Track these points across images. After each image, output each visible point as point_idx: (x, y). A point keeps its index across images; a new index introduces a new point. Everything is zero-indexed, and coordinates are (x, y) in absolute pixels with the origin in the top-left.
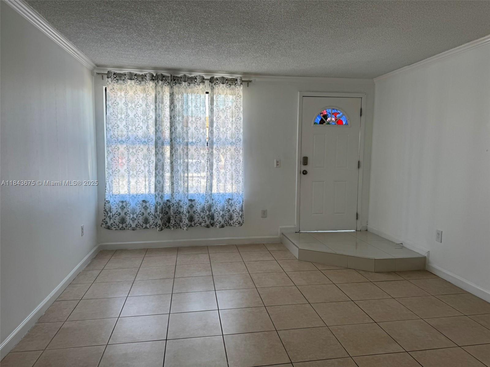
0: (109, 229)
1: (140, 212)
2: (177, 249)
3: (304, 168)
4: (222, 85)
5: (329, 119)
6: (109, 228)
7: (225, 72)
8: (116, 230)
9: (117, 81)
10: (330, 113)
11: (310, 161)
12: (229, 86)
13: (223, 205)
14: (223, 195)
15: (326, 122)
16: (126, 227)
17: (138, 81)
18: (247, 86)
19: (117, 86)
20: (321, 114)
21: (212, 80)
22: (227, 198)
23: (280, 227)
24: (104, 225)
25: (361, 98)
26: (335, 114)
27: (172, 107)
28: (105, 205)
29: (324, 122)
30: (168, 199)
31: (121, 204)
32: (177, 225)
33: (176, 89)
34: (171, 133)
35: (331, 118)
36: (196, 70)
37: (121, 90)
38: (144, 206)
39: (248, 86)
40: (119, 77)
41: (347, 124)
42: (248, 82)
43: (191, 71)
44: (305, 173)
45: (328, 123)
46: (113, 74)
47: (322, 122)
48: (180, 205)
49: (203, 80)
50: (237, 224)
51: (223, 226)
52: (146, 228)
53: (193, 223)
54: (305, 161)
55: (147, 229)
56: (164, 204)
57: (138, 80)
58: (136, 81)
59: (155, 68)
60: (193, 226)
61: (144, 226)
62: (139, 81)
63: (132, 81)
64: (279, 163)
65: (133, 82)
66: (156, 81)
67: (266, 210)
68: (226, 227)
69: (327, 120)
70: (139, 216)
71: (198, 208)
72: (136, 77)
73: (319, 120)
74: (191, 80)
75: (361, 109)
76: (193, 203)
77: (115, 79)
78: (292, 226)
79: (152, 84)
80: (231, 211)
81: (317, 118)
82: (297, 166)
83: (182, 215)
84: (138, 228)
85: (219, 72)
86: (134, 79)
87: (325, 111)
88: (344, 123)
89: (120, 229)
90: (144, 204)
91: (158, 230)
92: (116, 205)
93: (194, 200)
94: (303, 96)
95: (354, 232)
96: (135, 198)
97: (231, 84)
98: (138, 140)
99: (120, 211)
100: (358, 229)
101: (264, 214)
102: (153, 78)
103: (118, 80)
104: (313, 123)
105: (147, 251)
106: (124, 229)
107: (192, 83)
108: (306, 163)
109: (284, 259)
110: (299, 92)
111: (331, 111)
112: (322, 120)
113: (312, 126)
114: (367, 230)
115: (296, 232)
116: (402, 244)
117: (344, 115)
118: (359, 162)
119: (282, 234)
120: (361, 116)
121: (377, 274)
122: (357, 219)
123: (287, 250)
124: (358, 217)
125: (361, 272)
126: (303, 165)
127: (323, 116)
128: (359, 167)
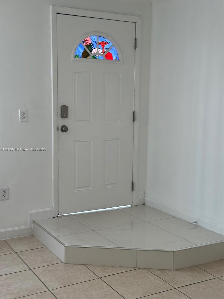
3: (63, 122)
5: (94, 51)
10: (95, 42)
11: (71, 112)
15: (91, 56)
20: (84, 42)
23: (31, 212)
25: (136, 23)
26: (103, 44)
29: (88, 55)
35: (97, 50)
41: (118, 59)
44: (64, 129)
45: (94, 57)
47: (85, 55)
54: (64, 112)
64: (25, 116)
67: (9, 189)
69: (92, 52)
73: (82, 51)
75: (135, 39)
78: (48, 209)
81: (78, 48)
82: (52, 120)
87: (89, 39)
88: (114, 57)
94: (57, 14)
95: (129, 207)
101: (5, 194)
104: (73, 55)
108: (65, 116)
110: (53, 5)
111: (98, 40)
112: (85, 51)
113: (72, 60)
114: (144, 204)
115: (53, 217)
116: (196, 222)
117: (114, 46)
118: (134, 113)
119: (34, 222)
120: (135, 48)
121: (178, 273)
122: (133, 190)
124: (134, 187)
125: (157, 272)
126: (61, 117)
127: (86, 46)
128: (134, 120)
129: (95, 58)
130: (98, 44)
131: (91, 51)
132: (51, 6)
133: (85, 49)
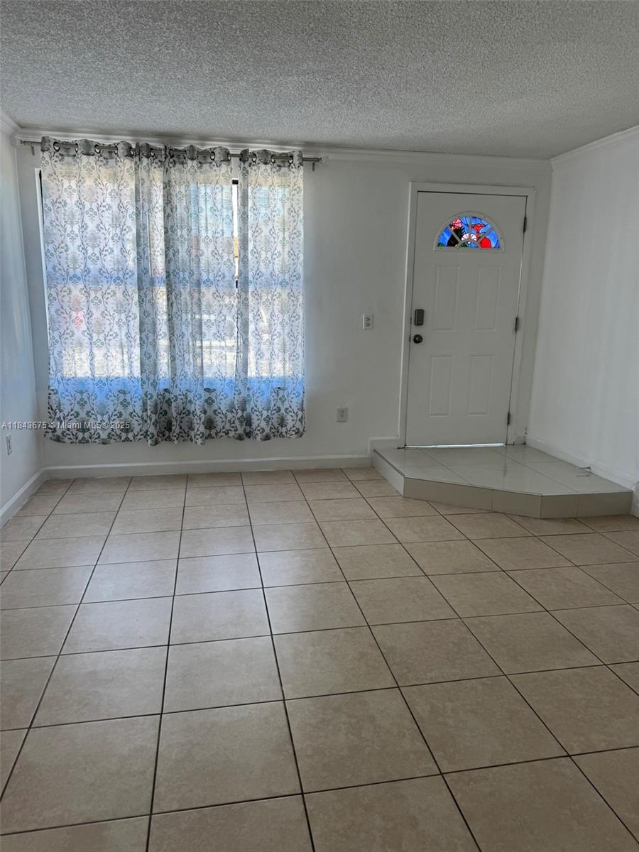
0: (59, 441)
1: (115, 410)
2: (187, 478)
3: (417, 331)
4: (264, 165)
5: (465, 237)
6: (58, 439)
7: (269, 141)
8: (72, 443)
9: (60, 157)
10: (467, 225)
11: (428, 318)
12: (278, 168)
13: (268, 400)
14: (268, 381)
15: (460, 243)
16: (90, 438)
17: (101, 159)
18: (311, 169)
19: (61, 168)
20: (451, 226)
21: (244, 157)
22: (275, 385)
23: (372, 439)
24: (50, 435)
25: (527, 197)
26: (477, 227)
27: (169, 211)
28: (49, 398)
29: (457, 242)
30: (166, 388)
31: (78, 397)
32: (185, 436)
33: (175, 174)
34: (168, 261)
35: (470, 235)
36: (214, 136)
37: (69, 176)
38: (121, 400)
39: (313, 169)
40: (64, 149)
41: (498, 246)
42: (314, 161)
43: (204, 138)
44: (418, 339)
45: (464, 245)
46: (52, 144)
47: (452, 242)
48: (189, 399)
49: (227, 157)
50: (294, 433)
51: (267, 438)
52: (127, 439)
53: (213, 432)
54: (419, 318)
55: (128, 442)
56: (160, 397)
57: (101, 156)
58: (97, 158)
59: (134, 133)
60: (213, 437)
61: (124, 436)
62: (104, 158)
63: (91, 157)
64: (370, 322)
65: (92, 159)
66: (137, 159)
67: (347, 409)
68: (273, 439)
69: (462, 239)
70: (113, 417)
71: (223, 405)
72: (98, 151)
73: (448, 238)
74: (204, 157)
75: (525, 219)
76: (213, 395)
77: (57, 154)
78: (392, 438)
79: (128, 164)
80: (283, 411)
81: (443, 235)
82: (403, 327)
83: (193, 418)
84: (112, 441)
85: (257, 141)
86: (93, 155)
87: (458, 221)
88: (493, 245)
89: (80, 442)
90: (122, 397)
91: (151, 444)
92: (70, 398)
93: (215, 390)
94: (418, 192)
95: (501, 447)
96: (104, 384)
97: (282, 164)
98: (107, 275)
99: (77, 408)
100: (510, 442)
101: (343, 414)
102: (131, 153)
103: (62, 155)
104: (435, 243)
105: (131, 481)
106: (87, 442)
107: (206, 163)
108: (420, 322)
109: (379, 495)
110: (412, 182)
111: (471, 222)
112: (452, 238)
113: (434, 249)
114: (525, 444)
115: (399, 448)
116: (589, 468)
117: (493, 229)
118: (517, 319)
119: (375, 451)
120: (524, 231)
121: (545, 522)
122: (508, 423)
123: (384, 480)
124: (511, 419)
125: (516, 518)
126: (415, 324)
127: (454, 230)
128: (516, 329)
129: (466, 246)
130: (470, 226)
131: (461, 237)
132: (410, 183)
133: (452, 236)
